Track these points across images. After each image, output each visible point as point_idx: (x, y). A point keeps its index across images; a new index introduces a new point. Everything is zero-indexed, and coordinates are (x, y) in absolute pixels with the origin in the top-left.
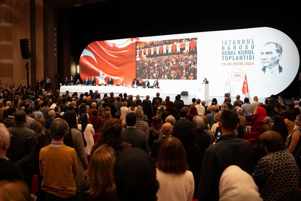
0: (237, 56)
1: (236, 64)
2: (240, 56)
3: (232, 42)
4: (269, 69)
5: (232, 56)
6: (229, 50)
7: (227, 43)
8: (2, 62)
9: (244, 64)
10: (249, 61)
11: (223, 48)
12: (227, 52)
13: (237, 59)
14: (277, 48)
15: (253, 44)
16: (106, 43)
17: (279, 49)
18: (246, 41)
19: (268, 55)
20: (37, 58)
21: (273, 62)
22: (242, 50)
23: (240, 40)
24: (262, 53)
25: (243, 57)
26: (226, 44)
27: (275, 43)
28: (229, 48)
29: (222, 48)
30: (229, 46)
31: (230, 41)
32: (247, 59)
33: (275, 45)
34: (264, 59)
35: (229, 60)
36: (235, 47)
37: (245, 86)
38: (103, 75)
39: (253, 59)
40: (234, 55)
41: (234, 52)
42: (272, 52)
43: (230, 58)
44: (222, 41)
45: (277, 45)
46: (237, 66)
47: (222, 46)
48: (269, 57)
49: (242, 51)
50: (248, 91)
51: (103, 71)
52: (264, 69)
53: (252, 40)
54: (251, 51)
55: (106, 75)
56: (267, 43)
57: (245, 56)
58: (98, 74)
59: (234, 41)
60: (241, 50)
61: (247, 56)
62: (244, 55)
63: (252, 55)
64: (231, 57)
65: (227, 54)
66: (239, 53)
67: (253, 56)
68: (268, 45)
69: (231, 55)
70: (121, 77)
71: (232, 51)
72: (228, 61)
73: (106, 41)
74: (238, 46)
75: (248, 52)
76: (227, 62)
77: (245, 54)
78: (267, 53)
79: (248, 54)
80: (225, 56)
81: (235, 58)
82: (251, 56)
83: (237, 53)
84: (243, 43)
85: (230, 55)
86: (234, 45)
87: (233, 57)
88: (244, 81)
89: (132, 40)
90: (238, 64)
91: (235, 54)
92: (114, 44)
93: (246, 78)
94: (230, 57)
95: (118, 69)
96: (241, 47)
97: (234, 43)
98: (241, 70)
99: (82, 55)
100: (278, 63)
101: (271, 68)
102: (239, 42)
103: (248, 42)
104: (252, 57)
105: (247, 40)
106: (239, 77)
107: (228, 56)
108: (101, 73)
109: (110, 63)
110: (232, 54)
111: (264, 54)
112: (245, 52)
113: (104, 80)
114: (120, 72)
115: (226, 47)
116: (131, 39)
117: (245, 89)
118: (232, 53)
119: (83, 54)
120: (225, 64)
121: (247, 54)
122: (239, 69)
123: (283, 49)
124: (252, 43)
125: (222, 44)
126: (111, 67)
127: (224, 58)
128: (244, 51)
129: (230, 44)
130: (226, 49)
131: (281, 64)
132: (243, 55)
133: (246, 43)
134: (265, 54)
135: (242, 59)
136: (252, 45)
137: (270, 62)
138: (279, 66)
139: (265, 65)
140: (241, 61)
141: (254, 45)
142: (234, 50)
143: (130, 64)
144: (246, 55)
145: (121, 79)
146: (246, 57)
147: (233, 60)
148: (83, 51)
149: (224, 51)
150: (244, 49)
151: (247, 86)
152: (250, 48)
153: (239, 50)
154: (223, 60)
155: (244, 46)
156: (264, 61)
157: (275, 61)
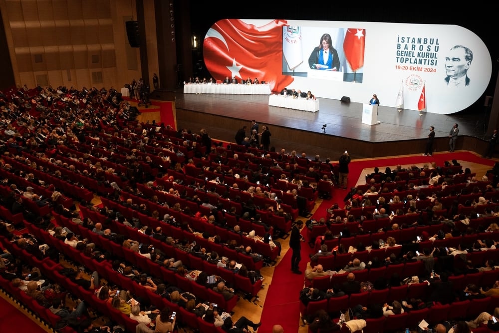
0: (416, 59)
1: (414, 68)
2: (420, 59)
3: (411, 40)
4: (454, 80)
5: (409, 58)
6: (406, 50)
7: (404, 41)
8: (101, 48)
9: (423, 70)
10: (430, 67)
11: (399, 46)
12: (404, 52)
13: (415, 62)
14: (466, 54)
15: (437, 46)
16: (241, 22)
17: (469, 55)
18: (428, 41)
19: (454, 62)
20: (147, 43)
21: (459, 71)
22: (423, 51)
23: (421, 39)
24: (448, 59)
25: (423, 61)
26: (403, 42)
27: (464, 48)
28: (406, 47)
29: (398, 46)
30: (406, 45)
31: (408, 38)
32: (428, 64)
33: (464, 50)
34: (449, 67)
36: (413, 47)
37: (422, 100)
38: (237, 65)
39: (436, 65)
40: (411, 57)
41: (412, 53)
42: (460, 59)
43: (406, 61)
44: (399, 37)
45: (467, 50)
46: (414, 72)
47: (398, 44)
48: (456, 64)
50: (425, 107)
51: (236, 60)
52: (447, 79)
53: (437, 40)
54: (433, 54)
55: (241, 66)
56: (456, 47)
57: (425, 60)
58: (231, 64)
59: (414, 38)
60: (421, 52)
61: (429, 60)
62: (425, 58)
63: (435, 60)
65: (404, 55)
66: (419, 55)
67: (436, 61)
68: (456, 49)
69: (408, 57)
70: (261, 71)
71: (410, 52)
72: (404, 64)
73: (241, 20)
74: (417, 46)
75: (430, 56)
76: (402, 65)
78: (454, 59)
79: (429, 58)
80: (400, 57)
81: (413, 61)
82: (433, 61)
83: (416, 54)
84: (424, 43)
86: (413, 43)
87: (411, 59)
88: (422, 94)
89: (277, 23)
90: (416, 69)
91: (413, 56)
92: (252, 25)
93: (423, 91)
94: (406, 58)
95: (258, 60)
96: (421, 48)
97: (413, 41)
98: (419, 77)
99: (207, 37)
100: (466, 73)
101: (456, 79)
102: (419, 41)
103: (432, 42)
104: (435, 62)
105: (431, 39)
106: (416, 86)
107: (405, 57)
108: (234, 62)
109: (247, 51)
110: (409, 56)
111: (449, 60)
112: (427, 55)
113: (239, 72)
114: (261, 64)
115: (403, 46)
116: (276, 20)
117: (422, 104)
118: (409, 54)
119: (208, 35)
120: (399, 67)
122: (417, 76)
123: (473, 56)
124: (437, 44)
125: (398, 42)
126: (248, 56)
127: (399, 59)
128: (425, 53)
129: (408, 42)
130: (402, 48)
131: (469, 74)
132: (423, 59)
133: (428, 44)
134: (451, 60)
135: (421, 64)
136: (436, 47)
137: (456, 71)
138: (467, 77)
139: (449, 74)
140: (420, 66)
141: (438, 47)
142: (412, 51)
143: (274, 54)
144: (427, 59)
145: (262, 73)
146: (427, 62)
147: (410, 63)
148: (209, 31)
149: (400, 50)
150: (425, 50)
151: (424, 100)
152: (432, 51)
153: (420, 51)
154: (397, 61)
155: (425, 46)
156: (448, 69)
157: (462, 70)
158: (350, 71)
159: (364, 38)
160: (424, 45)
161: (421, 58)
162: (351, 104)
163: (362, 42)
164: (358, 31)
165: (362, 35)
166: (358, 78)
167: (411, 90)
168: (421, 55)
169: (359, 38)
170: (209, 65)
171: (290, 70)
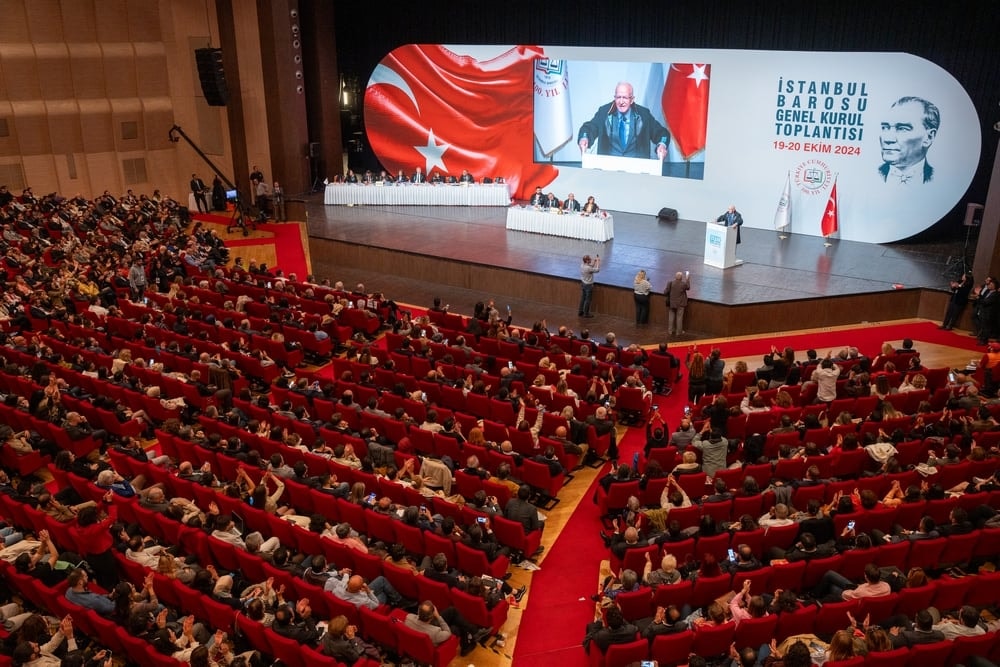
0: (817, 128)
1: (814, 147)
2: (825, 128)
3: (806, 87)
4: (899, 171)
5: (803, 125)
6: (796, 108)
7: (792, 88)
8: (142, 106)
9: (833, 149)
10: (847, 143)
11: (781, 100)
12: (792, 114)
13: (816, 133)
14: (926, 116)
15: (863, 98)
16: (445, 52)
17: (932, 117)
18: (845, 89)
19: (900, 132)
20: (244, 96)
21: (911, 152)
22: (834, 110)
23: (828, 84)
24: (886, 125)
25: (833, 132)
26: (790, 90)
27: (922, 101)
28: (797, 102)
29: (779, 101)
30: (797, 97)
31: (802, 83)
32: (844, 138)
33: (920, 107)
34: (888, 143)
35: (795, 134)
36: (812, 102)
37: (831, 213)
38: (438, 144)
39: (860, 139)
40: (808, 124)
41: (809, 115)
42: (913, 125)
43: (796, 131)
44: (781, 82)
45: (927, 106)
46: (813, 155)
47: (780, 96)
48: (903, 136)
49: (831, 114)
50: (836, 228)
51: (435, 132)
52: (885, 169)
53: (864, 85)
54: (855, 115)
55: (446, 146)
56: (903, 100)
57: (837, 129)
59: (813, 83)
60: (830, 111)
61: (845, 129)
62: (837, 125)
63: (858, 128)
64: (801, 127)
65: (791, 118)
66: (823, 118)
67: (861, 130)
68: (905, 104)
69: (800, 123)
70: (489, 155)
71: (804, 112)
72: (792, 138)
73: (445, 46)
74: (821, 98)
75: (847, 119)
76: (787, 140)
77: (840, 123)
78: (899, 127)
79: (847, 124)
80: (784, 123)
81: (810, 132)
82: (855, 130)
83: (817, 117)
84: (836, 93)
85: (798, 120)
86: (812, 94)
87: (806, 127)
88: (830, 202)
89: (522, 52)
90: (817, 148)
91: (811, 121)
92: (467, 58)
93: (834, 194)
94: (796, 126)
95: (479, 131)
96: (829, 103)
97: (812, 89)
98: (823, 165)
99: (371, 82)
101: (902, 168)
102: (825, 88)
103: (852, 90)
104: (857, 134)
105: (850, 84)
106: (817, 184)
107: (793, 124)
108: (432, 137)
109: (458, 113)
110: (803, 121)
111: (889, 128)
112: (840, 119)
113: (442, 157)
114: (488, 140)
115: (790, 99)
116: (519, 47)
117: (830, 222)
118: (804, 116)
119: (375, 79)
120: (782, 145)
121: (844, 123)
122: (818, 162)
123: (941, 118)
124: (863, 94)
125: (780, 91)
126: (461, 124)
127: (782, 128)
128: (836, 114)
129: (801, 92)
130: (788, 105)
131: (932, 158)
132: (833, 126)
133: (845, 94)
134: (893, 129)
135: (829, 137)
136: (860, 100)
137: (904, 150)
139: (889, 158)
140: (826, 141)
141: (865, 100)
142: (810, 110)
143: (516, 119)
144: (842, 126)
145: (490, 160)
146: (841, 132)
148: (375, 70)
149: (784, 108)
150: (837, 108)
151: (835, 213)
152: (853, 109)
153: (826, 111)
154: (778, 133)
155: (838, 100)
156: (887, 146)
157: (916, 149)
158: (677, 157)
159: (706, 83)
160: (835, 97)
161: (828, 125)
162: (679, 225)
163: (703, 91)
164: (695, 67)
165: (704, 77)
166: (694, 171)
167: (807, 192)
168: (828, 118)
169: (698, 83)
171: (544, 156)
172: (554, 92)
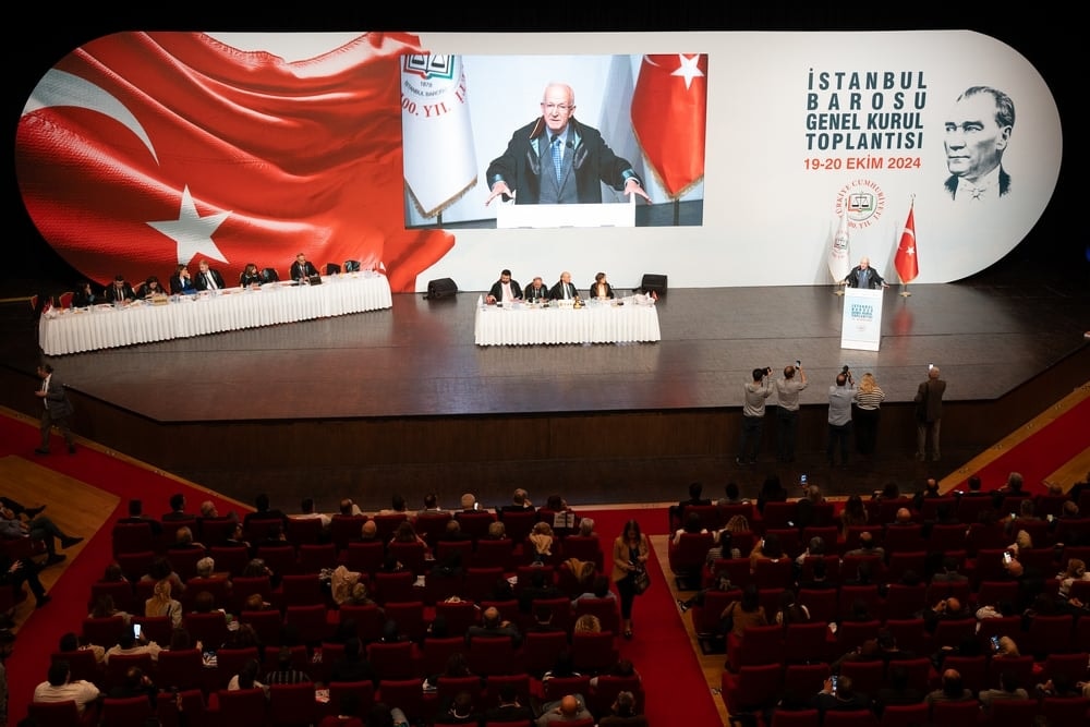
0: (863, 135)
1: (859, 163)
2: (874, 135)
3: (846, 81)
4: (969, 182)
5: (844, 133)
6: (834, 111)
7: (827, 83)
9: (886, 163)
10: (904, 153)
11: (812, 101)
12: (828, 119)
13: (862, 144)
14: (998, 110)
15: (921, 91)
17: (1005, 111)
18: (897, 80)
19: (969, 133)
21: (983, 157)
22: (883, 111)
23: (876, 74)
25: (885, 140)
26: (825, 86)
27: (993, 91)
28: (834, 103)
29: (810, 101)
30: (835, 95)
31: (840, 75)
32: (899, 147)
33: (991, 98)
34: (955, 148)
35: (834, 147)
36: (855, 101)
38: (202, 213)
39: (920, 146)
40: (851, 131)
41: (851, 118)
42: (983, 123)
43: (835, 142)
44: (811, 75)
45: (999, 97)
46: (859, 173)
47: (810, 95)
48: (974, 138)
49: (881, 115)
50: (916, 271)
52: (952, 184)
53: (921, 74)
54: (912, 115)
55: (222, 216)
56: (971, 91)
57: (890, 135)
58: (171, 211)
59: (855, 75)
60: (878, 112)
61: (900, 135)
62: (889, 130)
63: (917, 132)
64: (841, 136)
65: (827, 125)
66: (871, 122)
67: (921, 134)
68: (973, 97)
69: (840, 131)
71: (844, 116)
72: (829, 153)
73: (212, 35)
74: (867, 95)
75: (902, 121)
76: (823, 156)
77: (892, 127)
78: (967, 126)
79: (901, 127)
80: (818, 132)
81: (854, 142)
82: (913, 135)
83: (862, 121)
84: (886, 87)
85: (837, 128)
86: (854, 90)
87: (849, 135)
88: (905, 233)
89: (378, 44)
90: (865, 163)
91: (855, 127)
92: (266, 56)
94: (835, 135)
95: (297, 184)
96: (878, 101)
97: (855, 83)
98: (873, 186)
100: (1000, 162)
101: (973, 180)
102: (871, 80)
103: (906, 82)
104: (916, 140)
105: (903, 74)
107: (831, 133)
108: (188, 201)
109: (245, 155)
110: (844, 127)
111: (955, 129)
112: (893, 121)
113: (211, 237)
115: (824, 99)
116: (371, 34)
118: (845, 121)
120: (817, 164)
121: (899, 127)
122: (867, 183)
123: (1016, 113)
124: (920, 86)
125: (810, 88)
127: (815, 140)
128: (887, 115)
129: (839, 87)
130: (823, 107)
132: (884, 132)
133: (897, 88)
134: (960, 130)
135: (879, 147)
136: (917, 94)
137: (974, 157)
138: (1002, 172)
139: (957, 168)
140: (875, 153)
141: (924, 94)
142: (852, 112)
144: (896, 131)
145: (318, 233)
146: (895, 139)
147: (849, 147)
148: (42, 81)
149: (817, 112)
150: (888, 107)
151: (915, 250)
152: (909, 107)
153: (874, 112)
154: (810, 148)
155: (889, 96)
156: (953, 153)
157: (989, 153)
158: (658, 196)
159: (702, 82)
160: (885, 93)
161: (878, 131)
162: (668, 295)
163: (696, 94)
164: (682, 59)
165: (699, 73)
166: (687, 214)
168: (877, 121)
169: (688, 83)
170: (55, 224)
171: (425, 215)
172: (440, 109)
